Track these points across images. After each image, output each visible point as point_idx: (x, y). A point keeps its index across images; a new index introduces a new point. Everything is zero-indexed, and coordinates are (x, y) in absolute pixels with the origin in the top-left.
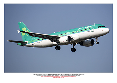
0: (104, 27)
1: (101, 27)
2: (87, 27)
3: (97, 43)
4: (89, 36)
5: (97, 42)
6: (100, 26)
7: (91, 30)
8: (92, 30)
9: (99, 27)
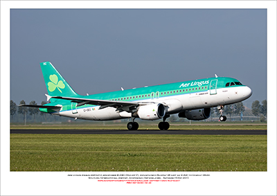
0: (238, 84)
1: (232, 84)
2: (200, 84)
3: (222, 119)
4: (204, 103)
5: (224, 117)
6: (230, 82)
7: (208, 91)
8: (213, 91)
9: (227, 85)
